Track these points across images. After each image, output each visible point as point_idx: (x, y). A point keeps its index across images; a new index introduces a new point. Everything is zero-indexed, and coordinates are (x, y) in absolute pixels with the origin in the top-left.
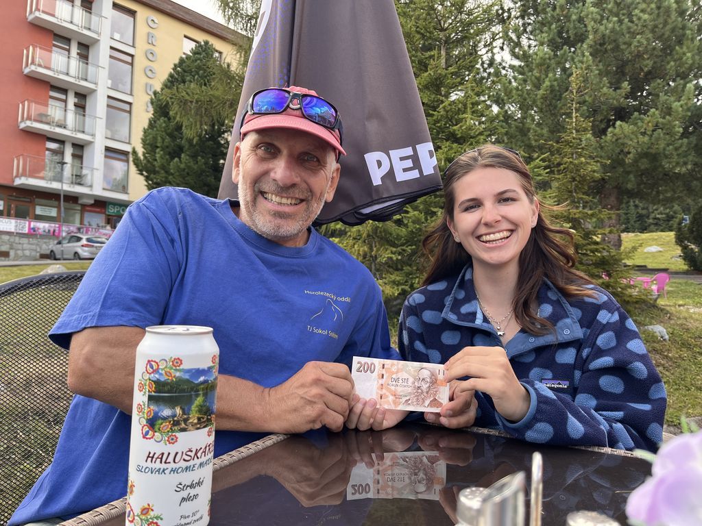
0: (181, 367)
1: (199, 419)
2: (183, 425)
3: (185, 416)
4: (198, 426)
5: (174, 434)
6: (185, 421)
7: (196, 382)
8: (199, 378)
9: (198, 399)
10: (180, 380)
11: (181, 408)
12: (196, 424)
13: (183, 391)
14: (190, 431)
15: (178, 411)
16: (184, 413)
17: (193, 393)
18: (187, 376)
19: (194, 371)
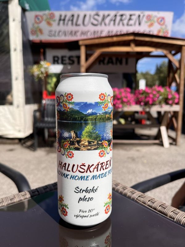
0: (73, 101)
1: (89, 142)
2: (77, 146)
3: (78, 139)
4: (89, 148)
5: (71, 151)
6: (79, 142)
7: (85, 113)
8: (87, 110)
9: (88, 127)
10: (72, 111)
11: (74, 132)
12: (87, 146)
13: (75, 119)
14: (82, 150)
15: (73, 134)
16: (77, 136)
17: (83, 121)
18: (77, 108)
19: (82, 104)
